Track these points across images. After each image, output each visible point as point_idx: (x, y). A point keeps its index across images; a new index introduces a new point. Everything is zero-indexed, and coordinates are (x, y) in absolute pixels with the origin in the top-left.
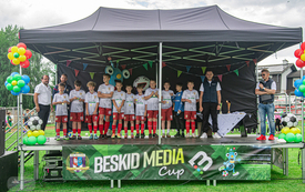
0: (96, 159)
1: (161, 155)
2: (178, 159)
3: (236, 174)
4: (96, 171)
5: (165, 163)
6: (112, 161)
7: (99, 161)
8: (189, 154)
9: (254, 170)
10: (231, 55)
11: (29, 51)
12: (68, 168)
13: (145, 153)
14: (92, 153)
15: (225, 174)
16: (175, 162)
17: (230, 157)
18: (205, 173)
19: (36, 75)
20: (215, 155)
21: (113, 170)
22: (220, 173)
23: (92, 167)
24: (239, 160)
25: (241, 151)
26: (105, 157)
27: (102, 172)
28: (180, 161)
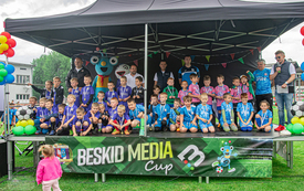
0: (79, 151)
1: (147, 148)
2: (166, 153)
4: (79, 164)
5: (151, 158)
6: (95, 154)
7: (82, 153)
8: (178, 149)
9: (253, 166)
15: (220, 170)
16: (163, 156)
18: (196, 169)
20: (207, 149)
22: (213, 169)
23: (75, 160)
24: (236, 154)
25: (237, 144)
27: (85, 165)
28: (168, 156)
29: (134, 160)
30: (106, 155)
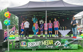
0: (29, 43)
1: (47, 42)
2: (51, 43)
3: (68, 47)
4: (29, 46)
5: (48, 44)
6: (33, 44)
7: (29, 44)
8: (54, 42)
9: (73, 46)
10: (66, 14)
11: (10, 13)
12: (21, 45)
13: (42, 41)
14: (27, 41)
15: (65, 47)
16: (51, 44)
17: (66, 42)
18: (59, 47)
19: (14, 20)
20: (62, 42)
21: (33, 46)
22: (63, 47)
23: (28, 45)
24: (69, 43)
25: (69, 41)
26: (31, 43)
27: (30, 47)
28: (52, 44)
29: (43, 45)
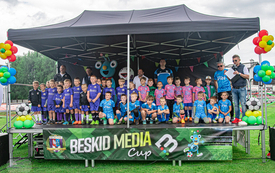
0: (72, 141)
3: (200, 155)
4: (72, 152)
5: (133, 145)
6: (86, 143)
7: (74, 143)
8: (155, 137)
9: (217, 151)
12: (49, 148)
13: (115, 136)
14: (68, 135)
15: (190, 155)
16: (143, 144)
17: (194, 139)
18: (171, 154)
20: (180, 138)
22: (185, 154)
23: (68, 148)
24: (203, 142)
25: (204, 133)
26: (80, 140)
27: (77, 153)
28: (147, 144)
29: (119, 148)
30: (95, 144)
